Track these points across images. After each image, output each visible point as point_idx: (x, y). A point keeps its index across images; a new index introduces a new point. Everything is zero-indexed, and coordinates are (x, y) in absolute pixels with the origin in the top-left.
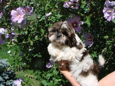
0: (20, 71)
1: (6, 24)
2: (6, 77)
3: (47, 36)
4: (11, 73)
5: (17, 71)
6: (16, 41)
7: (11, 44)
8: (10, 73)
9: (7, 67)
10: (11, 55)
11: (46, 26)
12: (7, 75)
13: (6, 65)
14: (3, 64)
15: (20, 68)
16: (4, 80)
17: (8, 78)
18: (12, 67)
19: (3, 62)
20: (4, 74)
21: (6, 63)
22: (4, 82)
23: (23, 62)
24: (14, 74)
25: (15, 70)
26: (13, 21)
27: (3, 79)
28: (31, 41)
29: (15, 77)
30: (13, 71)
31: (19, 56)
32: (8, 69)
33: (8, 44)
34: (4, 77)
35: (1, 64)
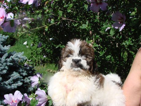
0: (39, 65)
1: (17, 8)
2: (23, 73)
3: (65, 19)
4: (30, 68)
5: (36, 65)
6: (28, 26)
7: (22, 31)
8: (28, 68)
9: (23, 61)
10: (27, 47)
11: (64, 6)
12: (25, 71)
13: (23, 59)
14: (20, 58)
15: (39, 62)
16: (22, 77)
17: (26, 74)
18: (30, 60)
19: (19, 56)
20: (21, 70)
21: (22, 57)
22: (22, 79)
23: (43, 54)
24: (33, 69)
25: (33, 64)
26: (23, 3)
27: (20, 75)
28: (45, 26)
29: (35, 73)
30: (32, 66)
31: (38, 47)
32: (26, 64)
33: (19, 31)
34: (21, 74)
35: (17, 58)
